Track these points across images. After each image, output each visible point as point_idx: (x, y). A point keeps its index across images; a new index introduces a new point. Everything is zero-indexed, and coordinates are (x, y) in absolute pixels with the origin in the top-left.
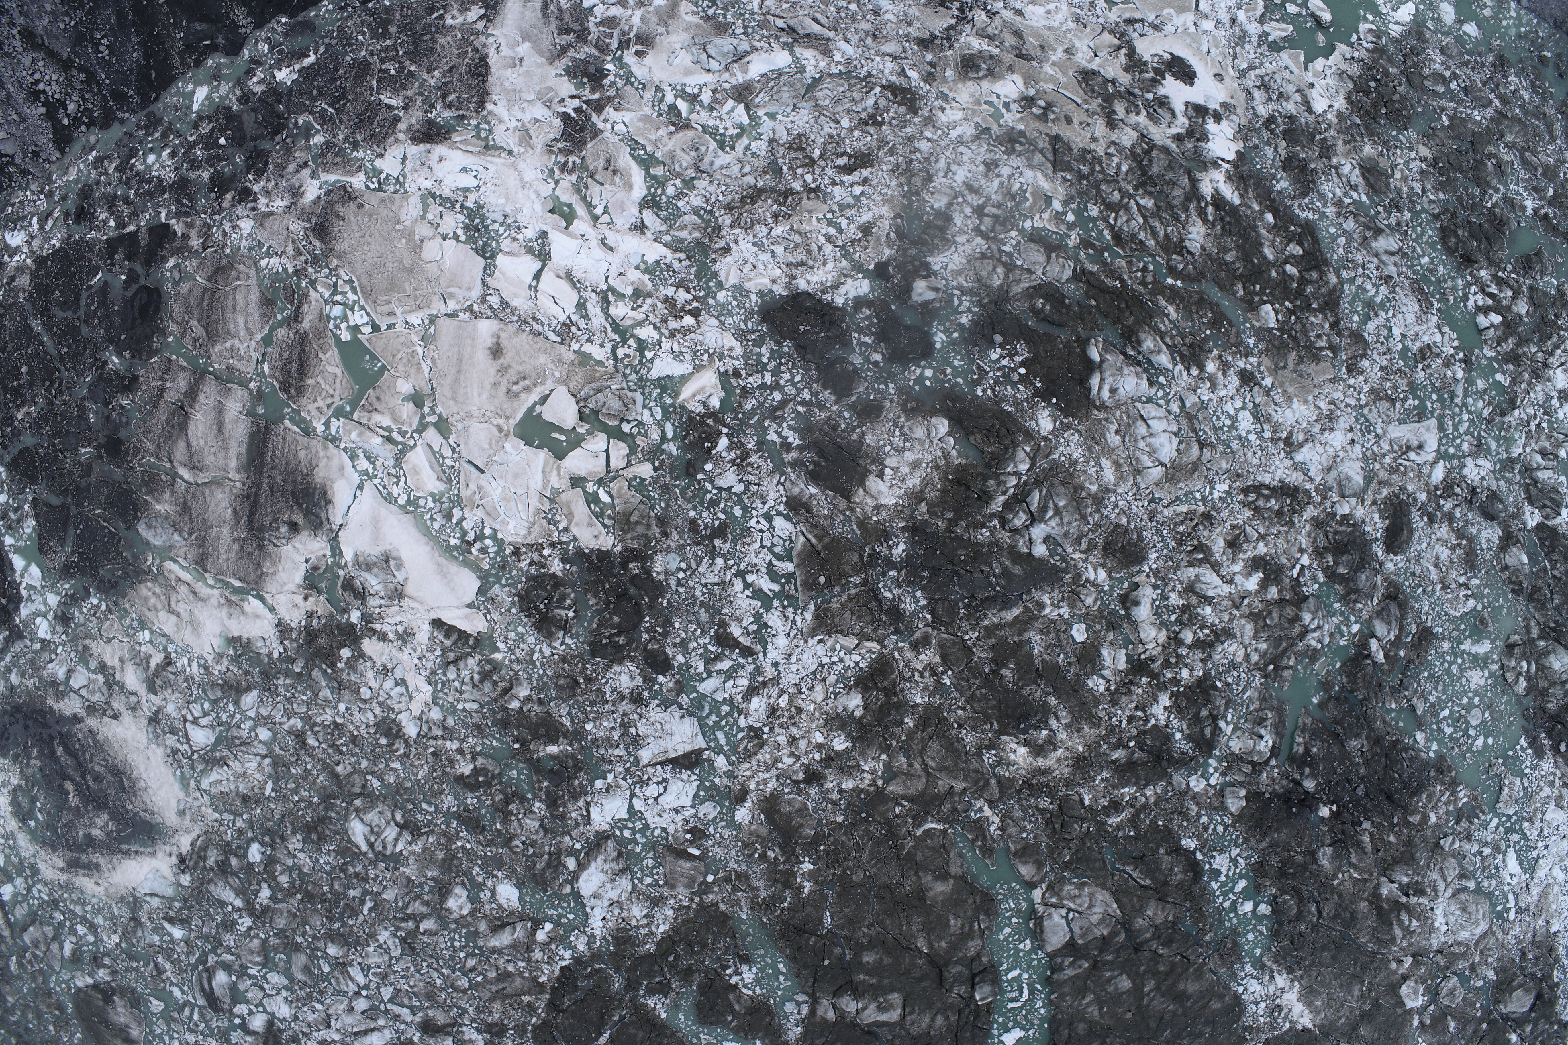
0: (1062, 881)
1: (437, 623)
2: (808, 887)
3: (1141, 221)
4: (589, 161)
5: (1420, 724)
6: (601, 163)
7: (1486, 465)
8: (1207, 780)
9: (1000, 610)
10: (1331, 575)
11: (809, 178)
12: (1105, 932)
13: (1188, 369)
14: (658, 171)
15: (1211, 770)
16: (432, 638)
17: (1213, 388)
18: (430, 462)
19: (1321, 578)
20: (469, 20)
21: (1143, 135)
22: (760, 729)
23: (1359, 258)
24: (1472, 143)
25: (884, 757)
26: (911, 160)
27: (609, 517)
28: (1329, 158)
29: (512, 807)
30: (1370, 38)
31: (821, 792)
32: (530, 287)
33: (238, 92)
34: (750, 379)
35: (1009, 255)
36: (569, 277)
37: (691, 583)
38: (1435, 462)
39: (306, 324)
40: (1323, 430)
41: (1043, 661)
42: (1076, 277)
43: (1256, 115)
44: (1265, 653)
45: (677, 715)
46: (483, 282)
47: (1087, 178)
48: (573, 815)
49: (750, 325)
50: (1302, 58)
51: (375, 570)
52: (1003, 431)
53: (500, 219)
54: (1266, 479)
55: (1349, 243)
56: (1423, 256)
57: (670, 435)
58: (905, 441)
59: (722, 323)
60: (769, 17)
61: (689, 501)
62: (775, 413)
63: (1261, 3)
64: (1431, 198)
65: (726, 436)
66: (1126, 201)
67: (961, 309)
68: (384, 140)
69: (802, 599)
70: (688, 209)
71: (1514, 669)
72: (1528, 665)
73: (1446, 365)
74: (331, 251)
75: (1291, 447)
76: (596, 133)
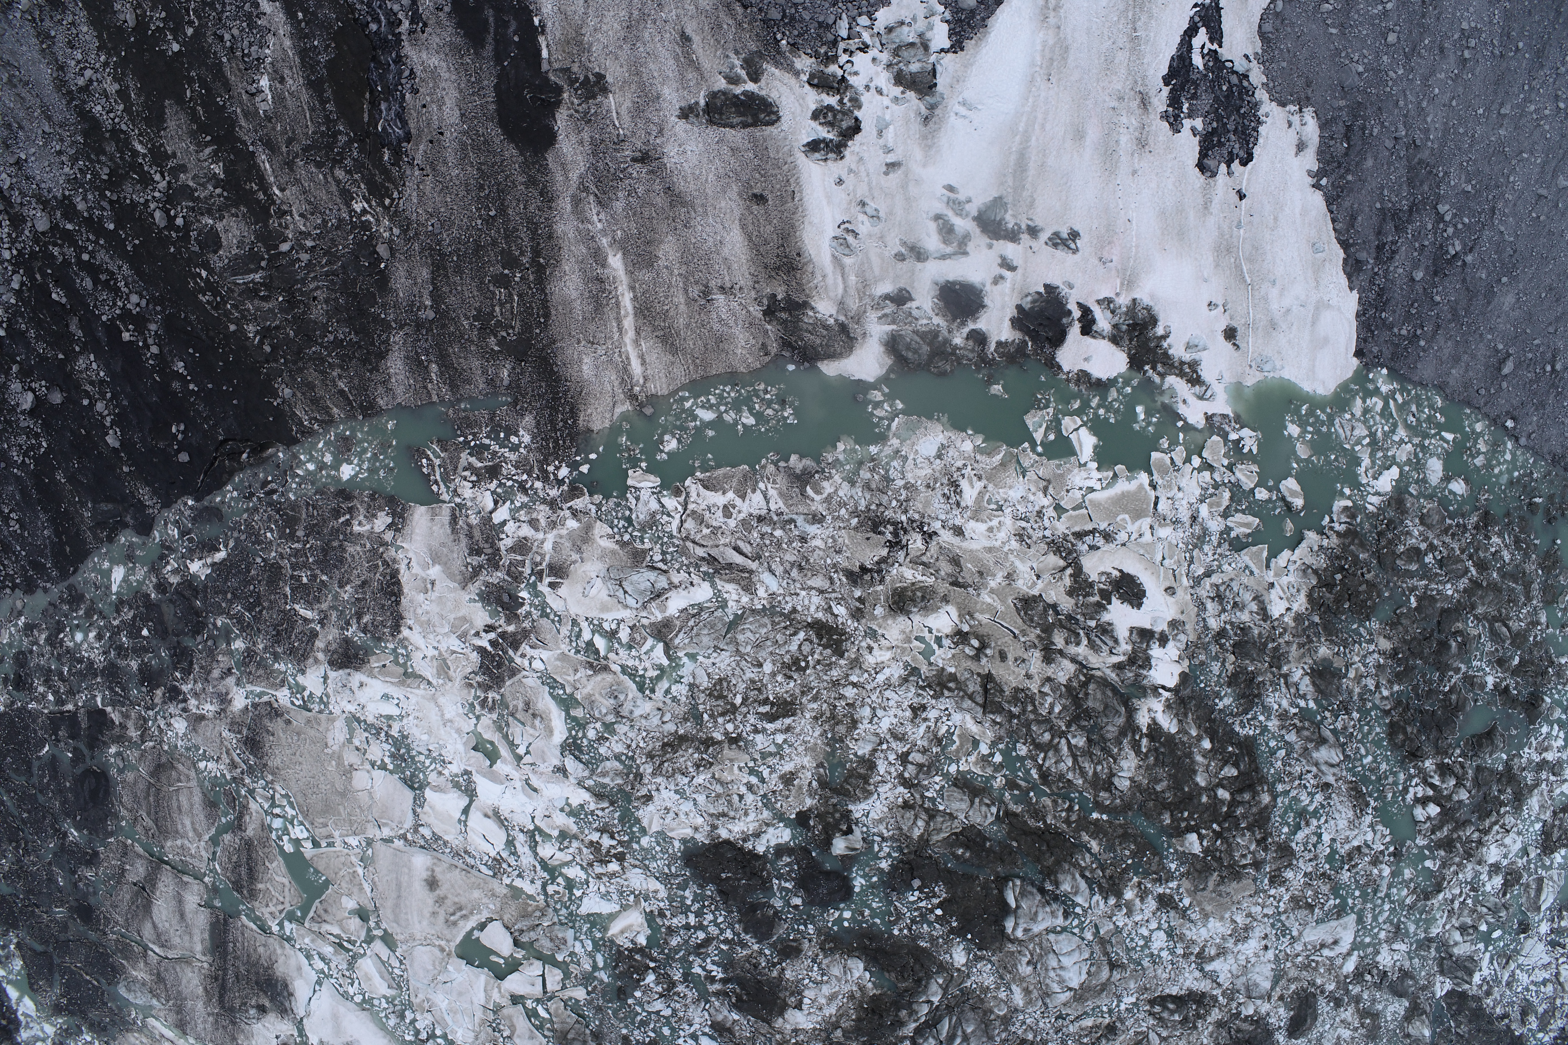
3: (1070, 764)
4: (509, 698)
6: (521, 705)
7: (1402, 948)
11: (730, 727)
13: (1106, 900)
14: (578, 713)
17: (1129, 914)
18: (380, 973)
20: (377, 530)
21: (1081, 664)
23: (1297, 769)
24: (1439, 623)
26: (835, 706)
27: (549, 1031)
28: (1279, 668)
30: (1344, 519)
32: (460, 821)
33: (154, 580)
34: (675, 921)
35: (933, 800)
36: (496, 815)
38: (1349, 954)
39: (250, 832)
40: (1237, 942)
42: (999, 819)
43: (1206, 628)
46: (414, 812)
47: (1018, 717)
49: (673, 870)
50: (1265, 554)
52: (917, 967)
53: (426, 753)
54: (1174, 991)
55: (1287, 755)
57: (601, 964)
58: (823, 975)
59: (647, 868)
60: (689, 545)
61: (621, 1020)
62: (699, 949)
63: (1227, 495)
64: (1386, 693)
65: (653, 969)
66: (1056, 740)
67: (881, 854)
68: (305, 657)
70: (609, 754)
73: (1373, 863)
74: (264, 764)
75: (1202, 960)
76: (513, 672)
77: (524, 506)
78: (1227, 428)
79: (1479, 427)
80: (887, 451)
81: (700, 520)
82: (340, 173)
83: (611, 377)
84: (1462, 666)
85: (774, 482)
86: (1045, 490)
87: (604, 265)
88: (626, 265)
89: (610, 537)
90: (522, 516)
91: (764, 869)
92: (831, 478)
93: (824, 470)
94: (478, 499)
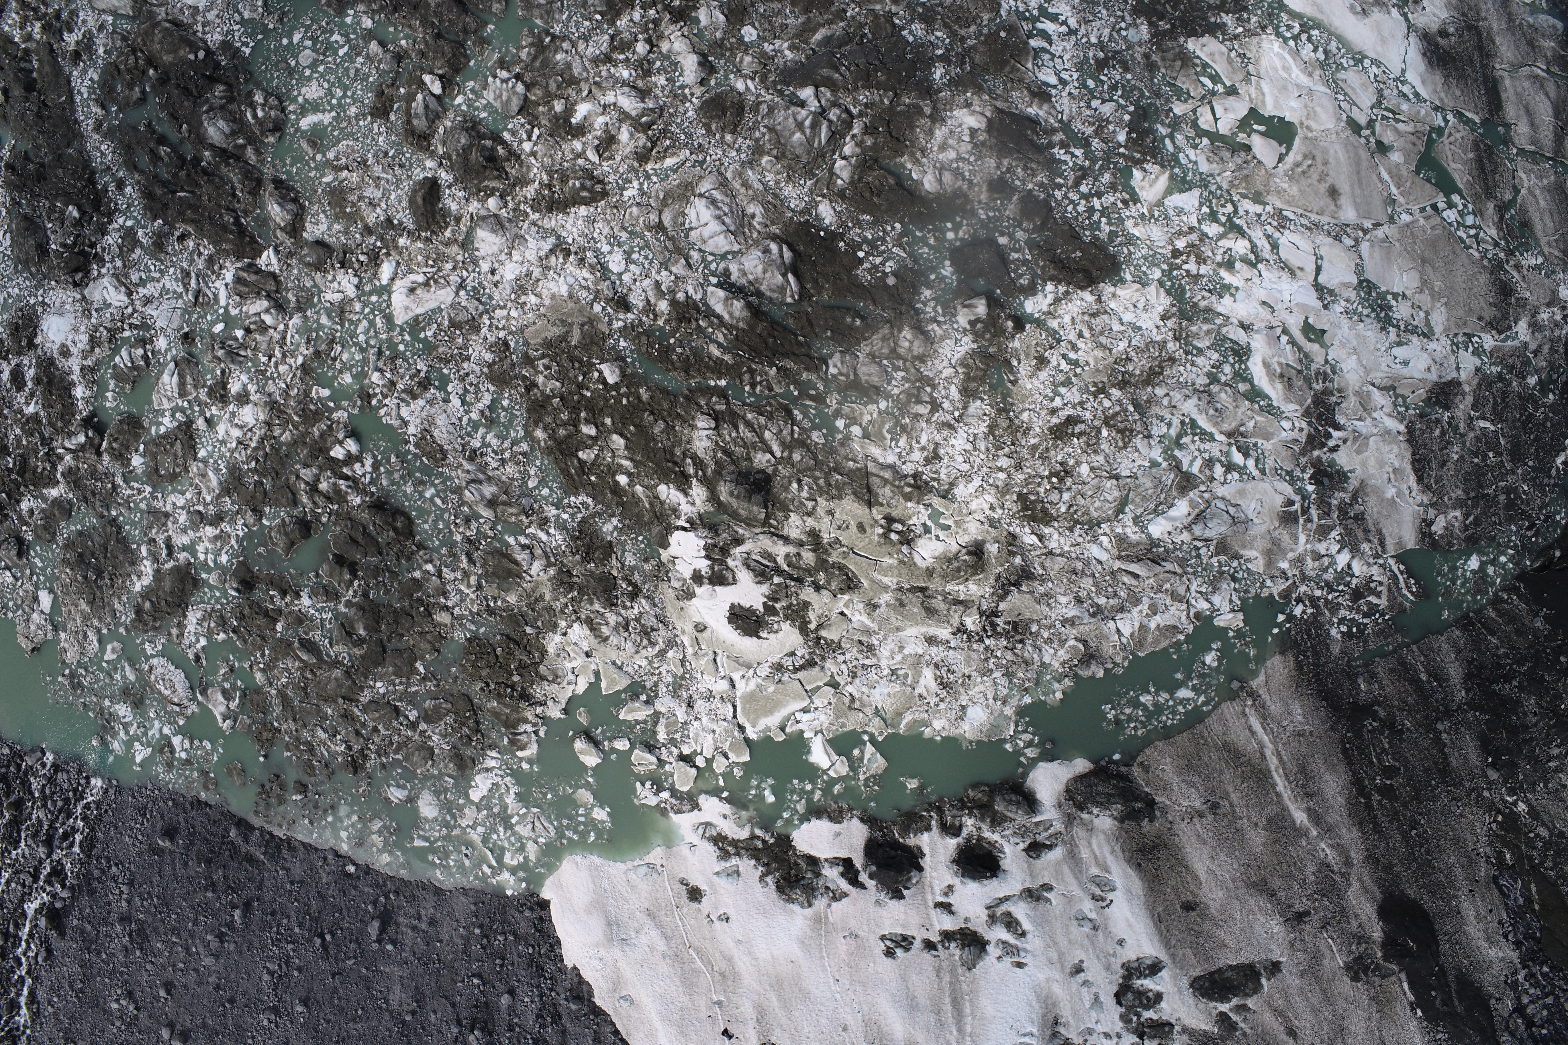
4: (1305, 387)
5: (370, 35)
6: (1295, 383)
7: (330, 297)
9: (832, 35)
10: (497, 139)
11: (1107, 403)
13: (687, 297)
14: (1242, 387)
17: (658, 285)
18: (1354, 93)
19: (506, 136)
20: (1442, 517)
21: (777, 536)
23: (511, 470)
24: (385, 651)
26: (1013, 444)
27: (1196, 64)
28: (559, 573)
30: (524, 738)
32: (1322, 258)
34: (1112, 199)
35: (896, 369)
36: (1292, 271)
37: (1112, 19)
38: (393, 279)
39: (1490, 206)
40: (529, 274)
42: (824, 362)
43: (651, 599)
44: (556, 52)
46: (1361, 257)
47: (830, 469)
49: (1125, 250)
50: (603, 685)
52: (867, 193)
53: (1364, 319)
55: (526, 484)
56: (433, 497)
57: (1167, 141)
58: (959, 169)
59: (1150, 248)
60: (1179, 570)
61: (1135, 87)
62: (1083, 174)
63: (662, 736)
64: (429, 567)
65: (1120, 146)
66: (785, 454)
67: (932, 304)
68: (1479, 385)
69: (1015, 18)
70: (1208, 353)
71: (271, 108)
72: (255, 116)
73: (393, 384)
74: (1492, 273)
75: (562, 249)
76: (1307, 413)
77: (1325, 570)
78: (673, 801)
79: (386, 858)
80: (1014, 702)
81: (1175, 597)
82: (1544, 832)
83: (1275, 708)
84: (343, 610)
85: (1114, 647)
86: (853, 699)
87: (1310, 811)
88: (1290, 816)
89: (1248, 560)
90: (1326, 561)
91: (1043, 268)
92: (1063, 664)
93: (1070, 670)
94: (1365, 567)
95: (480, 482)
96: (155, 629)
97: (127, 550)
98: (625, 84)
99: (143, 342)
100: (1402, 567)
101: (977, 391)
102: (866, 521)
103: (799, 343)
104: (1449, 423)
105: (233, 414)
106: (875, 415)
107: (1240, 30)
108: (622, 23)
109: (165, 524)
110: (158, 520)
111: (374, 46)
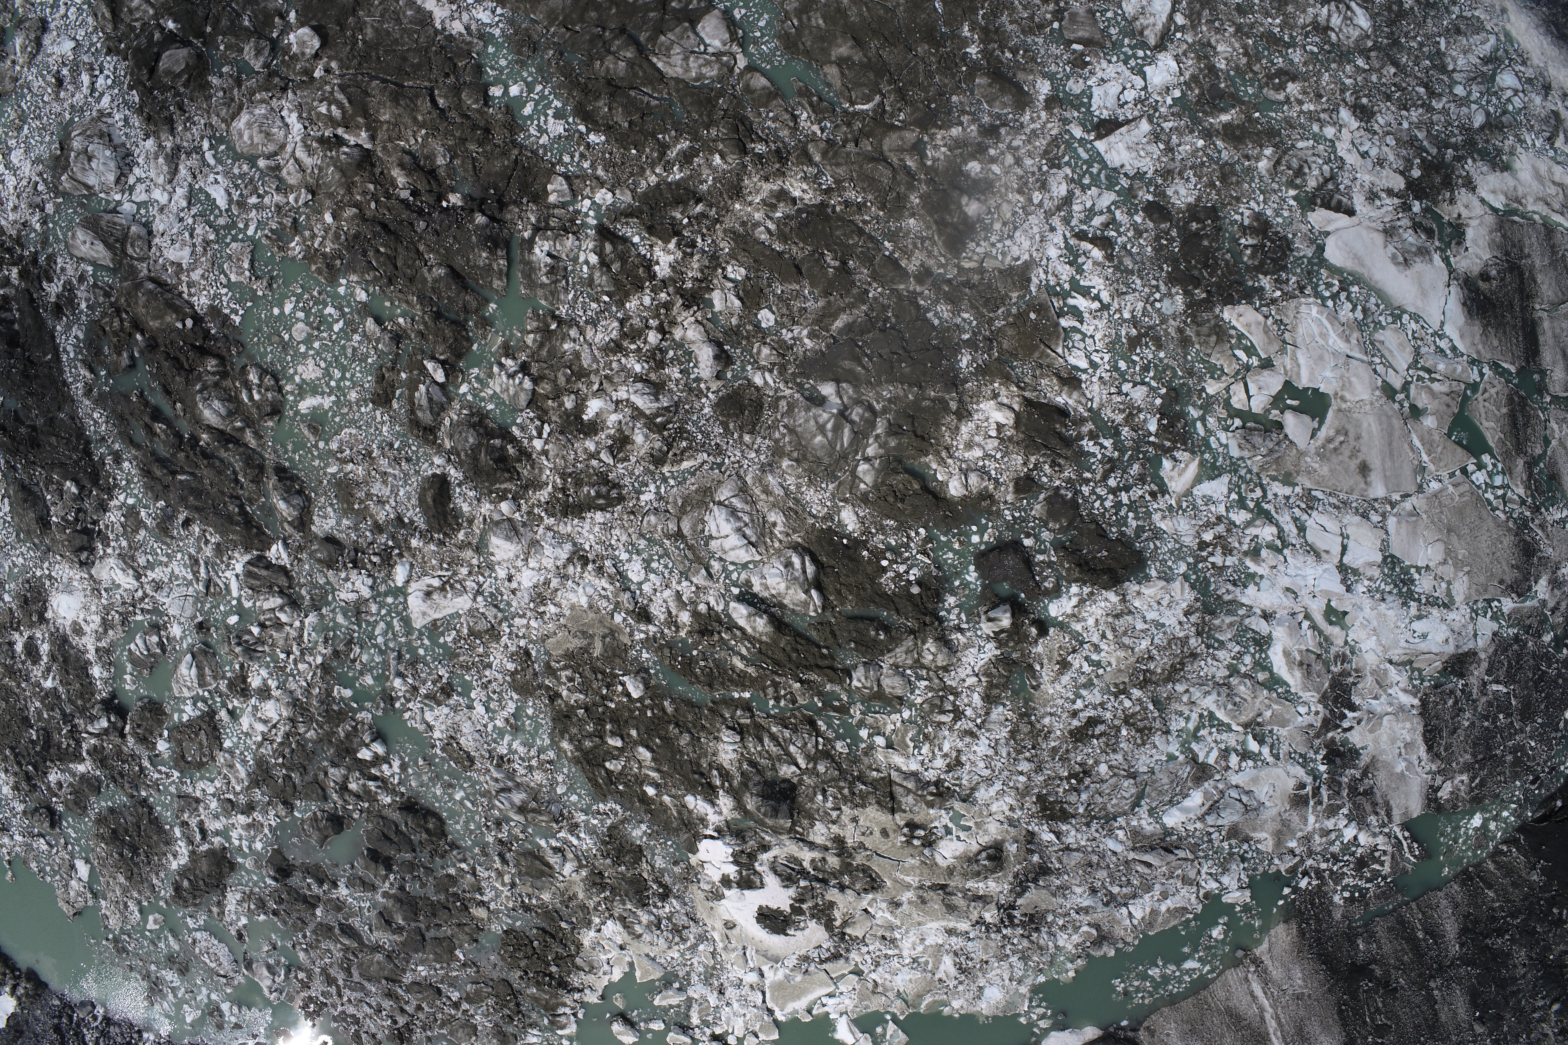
0: (720, 79)
1: (1351, 212)
2: (966, 31)
3: (791, 749)
4: (1324, 671)
5: (365, 310)
6: (1314, 670)
7: (346, 595)
8: (594, 203)
9: (854, 322)
10: (506, 435)
11: (1127, 703)
12: (663, 38)
13: (710, 608)
14: (1261, 676)
15: (591, 213)
16: (1351, 198)
17: (678, 595)
18: (1392, 357)
19: (516, 431)
20: (1449, 783)
21: (802, 840)
22: (1050, 168)
23: (538, 777)
24: (424, 939)
25: (929, 163)
26: (1034, 748)
27: (1231, 337)
28: (591, 874)
29: (1244, 60)
30: (563, 1019)
31: (979, 119)
32: (1348, 538)
34: (1140, 493)
35: (920, 678)
36: (1318, 554)
37: (1147, 290)
38: (408, 582)
39: (1520, 463)
40: (547, 583)
41: (798, 282)
42: (848, 672)
43: (682, 898)
44: (563, 340)
45: (1128, 167)
46: (1387, 533)
47: (854, 778)
48: (1190, 62)
49: (1152, 546)
50: (638, 974)
51: (1414, 249)
52: (890, 498)
53: (1386, 596)
54: (600, 517)
56: (462, 799)
57: (1199, 425)
59: (1177, 541)
60: (1190, 856)
61: (1168, 367)
62: (1111, 466)
63: (695, 1019)
64: (463, 866)
65: (1150, 434)
66: (810, 766)
67: (956, 611)
68: (1495, 650)
69: (1045, 295)
70: (1230, 645)
71: (267, 390)
72: (251, 398)
73: (415, 689)
74: (1516, 535)
75: (580, 557)
76: (1323, 699)
77: (1332, 843)
80: (1029, 981)
81: (1186, 881)
83: (1276, 973)
84: (381, 900)
85: (1126, 930)
86: (876, 984)
89: (1258, 841)
90: (1333, 836)
91: (1068, 570)
92: (1076, 946)
93: (1083, 951)
94: (1370, 839)
95: (508, 790)
96: (195, 905)
97: (160, 830)
98: (638, 378)
99: (156, 628)
100: (1407, 834)
101: (999, 697)
102: (890, 827)
103: (823, 656)
104: (1463, 691)
105: (255, 708)
106: (898, 725)
107: (1278, 293)
108: (632, 305)
109: (196, 809)
110: (189, 804)
111: (370, 323)
